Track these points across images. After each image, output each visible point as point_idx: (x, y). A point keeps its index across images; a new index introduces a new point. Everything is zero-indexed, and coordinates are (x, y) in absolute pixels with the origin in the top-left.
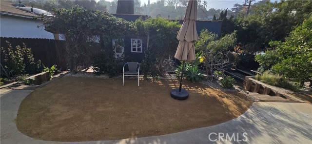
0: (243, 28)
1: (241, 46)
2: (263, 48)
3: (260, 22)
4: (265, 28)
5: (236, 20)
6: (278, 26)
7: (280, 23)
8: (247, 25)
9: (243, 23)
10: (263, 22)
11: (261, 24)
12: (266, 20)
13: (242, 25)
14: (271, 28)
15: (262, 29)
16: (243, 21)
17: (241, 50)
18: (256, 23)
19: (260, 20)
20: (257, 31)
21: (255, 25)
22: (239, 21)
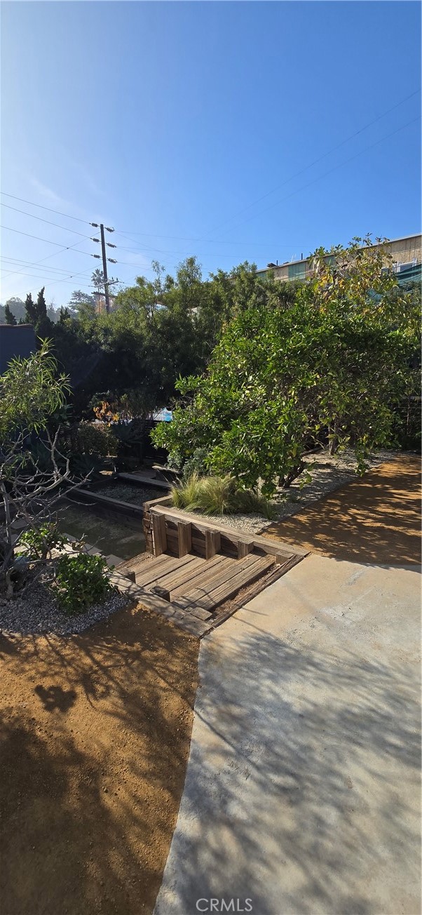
0: (103, 347)
1: (110, 401)
2: (165, 397)
3: (138, 331)
4: (153, 348)
5: (76, 325)
6: (178, 343)
7: (179, 334)
8: (110, 339)
9: (97, 334)
10: (144, 332)
11: (141, 337)
12: (151, 327)
13: (98, 340)
14: (164, 347)
15: (146, 349)
16: (96, 329)
17: (114, 411)
18: (129, 332)
19: (137, 326)
20: (138, 355)
21: (127, 341)
22: (87, 328)
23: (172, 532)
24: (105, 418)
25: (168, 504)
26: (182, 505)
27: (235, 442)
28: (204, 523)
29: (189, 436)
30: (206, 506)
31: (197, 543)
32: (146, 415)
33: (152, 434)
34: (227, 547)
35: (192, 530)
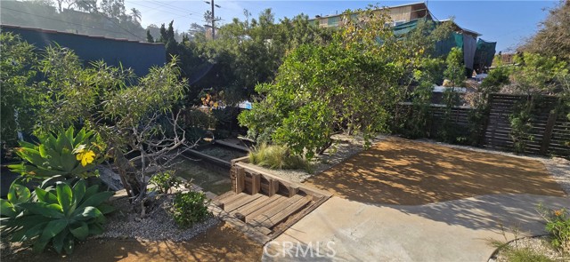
0: (209, 61)
1: (212, 94)
2: (248, 94)
3: (232, 52)
4: (242, 62)
5: (193, 45)
6: (258, 60)
7: (258, 56)
8: (214, 56)
9: (206, 52)
10: (236, 53)
11: (234, 56)
12: (241, 50)
13: (206, 55)
14: (249, 63)
15: (237, 63)
16: (206, 49)
17: (215, 101)
18: (227, 51)
19: (232, 48)
20: (232, 67)
21: (225, 58)
22: (200, 48)
23: (248, 179)
24: (208, 105)
25: (246, 161)
26: (255, 162)
27: (290, 125)
28: (269, 174)
29: (262, 120)
30: (270, 164)
31: (264, 186)
32: (234, 105)
33: (239, 118)
34: (282, 190)
35: (262, 178)
